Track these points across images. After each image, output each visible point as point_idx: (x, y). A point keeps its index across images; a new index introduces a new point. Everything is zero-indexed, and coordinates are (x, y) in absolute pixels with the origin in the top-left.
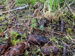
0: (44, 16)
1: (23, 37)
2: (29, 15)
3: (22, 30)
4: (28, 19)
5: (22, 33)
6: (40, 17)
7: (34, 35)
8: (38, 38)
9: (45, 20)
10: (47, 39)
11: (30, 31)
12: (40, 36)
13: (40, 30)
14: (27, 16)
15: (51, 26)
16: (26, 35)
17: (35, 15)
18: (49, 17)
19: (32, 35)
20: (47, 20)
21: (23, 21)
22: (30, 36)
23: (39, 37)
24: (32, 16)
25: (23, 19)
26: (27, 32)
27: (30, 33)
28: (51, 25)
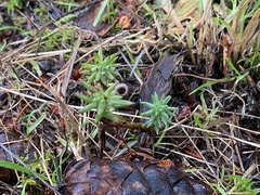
0: (171, 32)
1: (31, 181)
2: (65, 28)
3: (24, 129)
4: (61, 52)
5: (21, 152)
6: (144, 40)
7: (106, 169)
8: (138, 185)
9: (178, 61)
10: (197, 187)
11: (75, 136)
12: (150, 173)
13: (143, 130)
14: (49, 32)
15: (216, 99)
16: (51, 168)
17: (106, 22)
18: (202, 35)
19: (97, 169)
20: (188, 59)
21: (29, 65)
22: (82, 176)
23: (143, 179)
24: (89, 33)
25: (27, 56)
26: (55, 145)
27: (75, 148)
28: (217, 88)
